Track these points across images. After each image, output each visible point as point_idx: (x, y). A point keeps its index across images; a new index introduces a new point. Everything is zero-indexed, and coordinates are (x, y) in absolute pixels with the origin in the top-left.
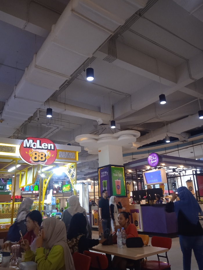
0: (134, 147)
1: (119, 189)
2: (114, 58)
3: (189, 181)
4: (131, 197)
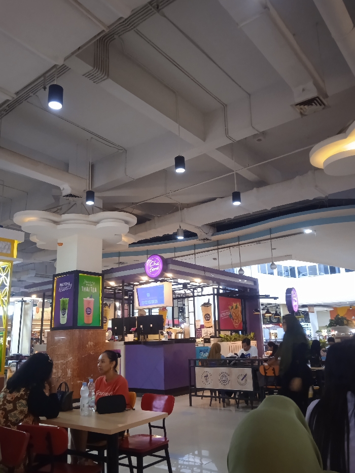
0: (124, 242)
1: (89, 314)
2: (103, 76)
3: (206, 305)
4: (109, 329)
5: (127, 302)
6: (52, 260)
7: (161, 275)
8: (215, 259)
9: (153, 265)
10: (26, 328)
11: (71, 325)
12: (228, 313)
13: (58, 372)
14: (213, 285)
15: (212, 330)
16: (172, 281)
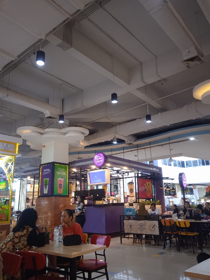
0: (81, 145)
1: (60, 188)
2: (69, 46)
3: (131, 183)
4: (72, 197)
5: (83, 181)
6: (39, 157)
7: (104, 165)
8: (136, 156)
9: (99, 159)
10: (23, 195)
11: (50, 194)
12: (144, 188)
13: (42, 222)
14: (135, 171)
15: (134, 198)
16: (110, 168)
